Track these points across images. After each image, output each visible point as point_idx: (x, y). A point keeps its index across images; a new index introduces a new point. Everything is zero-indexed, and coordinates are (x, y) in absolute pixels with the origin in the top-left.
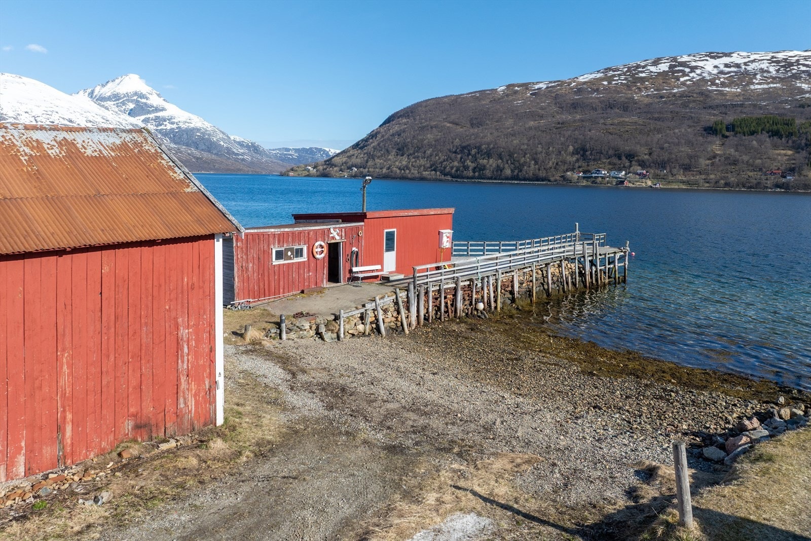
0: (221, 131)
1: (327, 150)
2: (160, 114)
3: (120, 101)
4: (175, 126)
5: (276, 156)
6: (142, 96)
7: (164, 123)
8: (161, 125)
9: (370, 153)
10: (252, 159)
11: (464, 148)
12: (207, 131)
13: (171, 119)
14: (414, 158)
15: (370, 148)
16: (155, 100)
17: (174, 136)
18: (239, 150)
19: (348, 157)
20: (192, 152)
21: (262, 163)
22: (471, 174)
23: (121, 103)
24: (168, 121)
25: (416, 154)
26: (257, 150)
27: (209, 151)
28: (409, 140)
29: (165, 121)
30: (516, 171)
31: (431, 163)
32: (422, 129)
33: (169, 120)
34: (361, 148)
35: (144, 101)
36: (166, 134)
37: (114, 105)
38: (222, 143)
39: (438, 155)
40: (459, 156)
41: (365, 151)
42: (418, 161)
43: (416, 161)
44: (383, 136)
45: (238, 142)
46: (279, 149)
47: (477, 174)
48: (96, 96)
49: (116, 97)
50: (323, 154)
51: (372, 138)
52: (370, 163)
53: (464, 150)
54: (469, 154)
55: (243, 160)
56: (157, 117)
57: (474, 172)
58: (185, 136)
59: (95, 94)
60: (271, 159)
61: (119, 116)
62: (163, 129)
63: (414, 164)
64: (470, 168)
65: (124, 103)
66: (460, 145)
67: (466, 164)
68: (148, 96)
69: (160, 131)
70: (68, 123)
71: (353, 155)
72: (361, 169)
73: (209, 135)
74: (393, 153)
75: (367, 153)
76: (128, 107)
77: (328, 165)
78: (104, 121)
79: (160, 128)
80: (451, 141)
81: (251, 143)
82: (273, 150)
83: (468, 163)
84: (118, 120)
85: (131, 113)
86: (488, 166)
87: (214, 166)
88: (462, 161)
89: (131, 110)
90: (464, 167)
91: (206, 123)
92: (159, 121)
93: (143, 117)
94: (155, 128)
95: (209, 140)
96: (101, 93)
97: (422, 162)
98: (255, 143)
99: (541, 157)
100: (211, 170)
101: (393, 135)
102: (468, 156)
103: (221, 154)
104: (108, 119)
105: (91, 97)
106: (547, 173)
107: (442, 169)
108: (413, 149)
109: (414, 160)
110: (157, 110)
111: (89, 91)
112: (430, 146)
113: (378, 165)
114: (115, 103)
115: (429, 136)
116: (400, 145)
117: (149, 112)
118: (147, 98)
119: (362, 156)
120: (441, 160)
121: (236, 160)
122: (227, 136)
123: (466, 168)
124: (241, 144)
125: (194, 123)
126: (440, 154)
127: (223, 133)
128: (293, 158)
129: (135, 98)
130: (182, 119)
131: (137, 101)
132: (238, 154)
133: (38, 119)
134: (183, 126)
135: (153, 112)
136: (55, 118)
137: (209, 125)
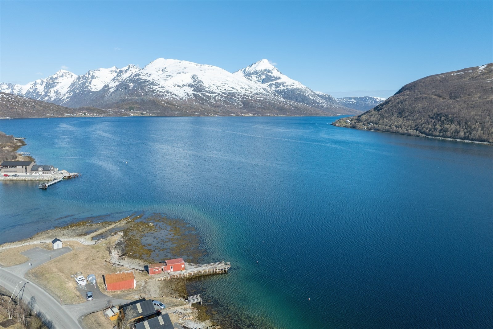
0: (310, 90)
1: (376, 98)
2: (278, 81)
3: (258, 75)
4: (285, 88)
5: (343, 104)
6: (269, 71)
7: (280, 86)
8: (278, 88)
9: (382, 115)
10: (327, 106)
11: (438, 115)
12: (302, 90)
13: (284, 84)
14: (407, 120)
16: (275, 74)
17: (285, 94)
18: (320, 101)
19: (369, 116)
20: (293, 104)
21: (333, 108)
22: (438, 134)
23: (258, 76)
24: (282, 85)
25: (408, 117)
26: (331, 100)
27: (303, 102)
28: (406, 107)
29: (280, 85)
31: (416, 124)
32: (417, 99)
33: (282, 84)
35: (270, 74)
36: (280, 92)
37: (255, 77)
38: (310, 97)
39: (421, 119)
40: (433, 121)
42: (408, 122)
45: (321, 95)
46: (345, 98)
48: (246, 73)
49: (256, 72)
50: (373, 100)
51: (386, 104)
52: (381, 121)
55: (322, 106)
56: (276, 83)
57: (440, 132)
58: (290, 93)
59: (246, 71)
60: (338, 106)
61: (257, 84)
62: (279, 90)
63: (405, 124)
64: (438, 130)
65: (260, 76)
66: (436, 113)
67: (436, 127)
68: (272, 71)
69: (277, 91)
70: (233, 90)
71: (373, 115)
72: (375, 125)
73: (303, 92)
74: (395, 116)
75: (380, 114)
76: (262, 78)
78: (249, 87)
79: (277, 89)
80: (432, 109)
81: (328, 96)
82: (342, 99)
83: (438, 126)
84: (256, 86)
85: (263, 81)
86: (449, 129)
87: (304, 112)
88: (434, 124)
89: (263, 79)
90: (434, 128)
91: (302, 85)
92: (278, 85)
93: (269, 83)
94: (275, 89)
95: (303, 95)
96: (249, 70)
97: (411, 123)
98: (330, 96)
100: (302, 114)
101: (398, 103)
102: (439, 121)
103: (310, 104)
104: (251, 86)
105: (244, 73)
107: (421, 129)
108: (408, 113)
110: (277, 79)
111: (243, 70)
112: (418, 112)
113: (385, 123)
114: (256, 76)
115: (420, 104)
116: (401, 110)
117: (272, 80)
118: (272, 73)
119: (377, 116)
120: (422, 122)
121: (318, 107)
122: (314, 93)
123: (436, 129)
124: (322, 97)
125: (295, 86)
126: (423, 119)
127: (312, 91)
128: (353, 104)
129: (266, 72)
130: (289, 84)
131: (267, 74)
132: (319, 103)
133: (219, 88)
134: (290, 88)
135: (274, 80)
136: (226, 87)
137: (304, 86)
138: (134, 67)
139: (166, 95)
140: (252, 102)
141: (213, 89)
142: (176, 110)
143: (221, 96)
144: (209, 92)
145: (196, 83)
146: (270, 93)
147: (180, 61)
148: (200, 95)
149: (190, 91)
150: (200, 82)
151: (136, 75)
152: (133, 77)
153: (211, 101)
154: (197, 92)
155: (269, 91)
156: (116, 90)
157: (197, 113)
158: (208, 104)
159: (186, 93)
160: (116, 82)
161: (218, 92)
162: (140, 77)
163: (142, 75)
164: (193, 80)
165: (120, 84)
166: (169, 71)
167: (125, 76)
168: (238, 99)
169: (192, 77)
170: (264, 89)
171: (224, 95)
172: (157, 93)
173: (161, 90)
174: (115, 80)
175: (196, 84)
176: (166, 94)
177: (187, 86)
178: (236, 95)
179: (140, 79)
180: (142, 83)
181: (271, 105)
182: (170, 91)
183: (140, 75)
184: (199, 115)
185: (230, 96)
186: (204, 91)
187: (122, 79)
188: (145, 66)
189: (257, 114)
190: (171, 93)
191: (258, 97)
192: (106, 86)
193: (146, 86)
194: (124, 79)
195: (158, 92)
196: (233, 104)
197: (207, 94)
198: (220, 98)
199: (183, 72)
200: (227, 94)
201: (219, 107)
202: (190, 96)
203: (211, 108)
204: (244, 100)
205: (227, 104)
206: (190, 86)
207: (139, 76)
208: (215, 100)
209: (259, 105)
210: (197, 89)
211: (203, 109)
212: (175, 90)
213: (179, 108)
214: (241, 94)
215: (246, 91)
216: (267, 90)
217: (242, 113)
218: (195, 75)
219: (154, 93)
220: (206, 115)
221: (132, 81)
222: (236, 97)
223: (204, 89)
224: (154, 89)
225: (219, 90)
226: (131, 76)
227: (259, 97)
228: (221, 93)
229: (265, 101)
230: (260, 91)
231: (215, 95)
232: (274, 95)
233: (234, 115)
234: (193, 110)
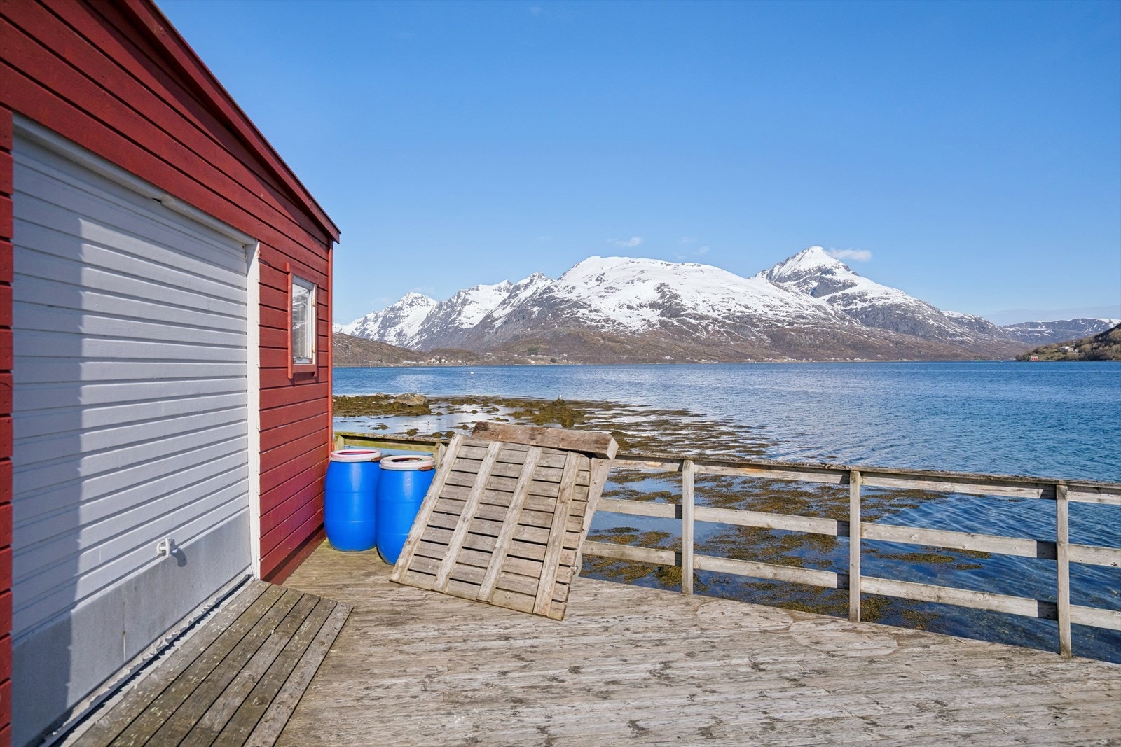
0: (929, 306)
1: (1106, 321)
2: (849, 291)
3: (802, 280)
4: (867, 304)
5: (1014, 334)
6: (829, 271)
7: (854, 301)
8: (850, 304)
10: (976, 340)
12: (909, 307)
13: (863, 295)
16: (841, 275)
17: (867, 317)
18: (957, 330)
20: (890, 336)
21: (991, 345)
23: (802, 282)
24: (859, 299)
26: (983, 327)
27: (913, 333)
29: (856, 299)
33: (860, 297)
35: (829, 276)
36: (856, 314)
37: (795, 285)
38: (931, 321)
45: (955, 319)
46: (1018, 325)
49: (796, 276)
50: (1099, 328)
55: (962, 342)
56: (845, 294)
58: (880, 315)
59: (774, 275)
60: (1006, 340)
61: (800, 298)
62: (852, 309)
65: (806, 282)
68: (834, 270)
69: (849, 312)
70: (745, 310)
73: (913, 312)
76: (810, 286)
77: (1101, 341)
78: (783, 304)
79: (849, 308)
81: (975, 319)
82: (1010, 327)
84: (799, 302)
85: (815, 293)
87: (920, 352)
89: (814, 289)
91: (907, 297)
92: (848, 299)
93: (828, 297)
94: (843, 308)
95: (912, 318)
96: (780, 272)
98: (980, 319)
100: (916, 357)
103: (930, 337)
104: (788, 302)
105: (770, 278)
110: (846, 285)
111: (768, 272)
114: (796, 282)
117: (836, 290)
118: (833, 273)
121: (952, 343)
122: (939, 312)
124: (959, 321)
125: (892, 299)
127: (933, 309)
128: (1043, 337)
129: (818, 274)
130: (876, 295)
131: (821, 278)
132: (954, 335)
133: (715, 308)
134: (878, 303)
135: (840, 289)
136: (732, 305)
137: (913, 299)
138: (543, 277)
139: (603, 327)
140: (791, 335)
141: (703, 310)
142: (624, 352)
143: (720, 322)
144: (694, 317)
145: (666, 300)
146: (831, 315)
147: (632, 259)
148: (675, 323)
149: (654, 316)
150: (676, 296)
151: (545, 292)
152: (539, 295)
153: (699, 335)
154: (669, 317)
155: (829, 310)
156: (505, 322)
157: (668, 358)
158: (693, 340)
159: (645, 320)
160: (507, 307)
161: (715, 315)
162: (552, 294)
163: (556, 289)
164: (660, 294)
165: (514, 311)
166: (610, 279)
167: (524, 295)
168: (758, 329)
169: (658, 288)
170: (819, 308)
171: (728, 321)
172: (586, 323)
173: (592, 316)
174: (505, 304)
175: (667, 302)
176: (603, 323)
177: (647, 307)
178: (754, 321)
179: (553, 298)
180: (556, 304)
181: (838, 339)
182: (611, 317)
183: (552, 291)
184: (674, 361)
185: (742, 323)
186: (683, 315)
187: (519, 302)
188: (564, 274)
189: (804, 357)
190: (614, 322)
191: (804, 324)
192: (488, 317)
193: (564, 309)
194: (521, 301)
195: (587, 321)
196: (747, 340)
197: (689, 320)
198: (718, 328)
199: (639, 279)
200: (733, 319)
201: (718, 346)
202: (654, 325)
203: (701, 348)
204: (773, 331)
205: (734, 340)
206: (653, 305)
207: (550, 293)
208: (708, 332)
209: (808, 339)
210: (669, 312)
211: (682, 350)
212: (622, 316)
213: (629, 347)
214: (764, 319)
215: (777, 312)
216: (825, 309)
217: (769, 356)
218: (663, 284)
219: (579, 322)
220: (688, 361)
221: (536, 302)
222: (753, 325)
223: (684, 310)
224: (579, 314)
225: (717, 312)
226: (535, 293)
227: (808, 323)
228: (720, 318)
229: (822, 331)
230: (808, 312)
231: (707, 321)
232: (843, 319)
233: (752, 361)
234: (660, 351)
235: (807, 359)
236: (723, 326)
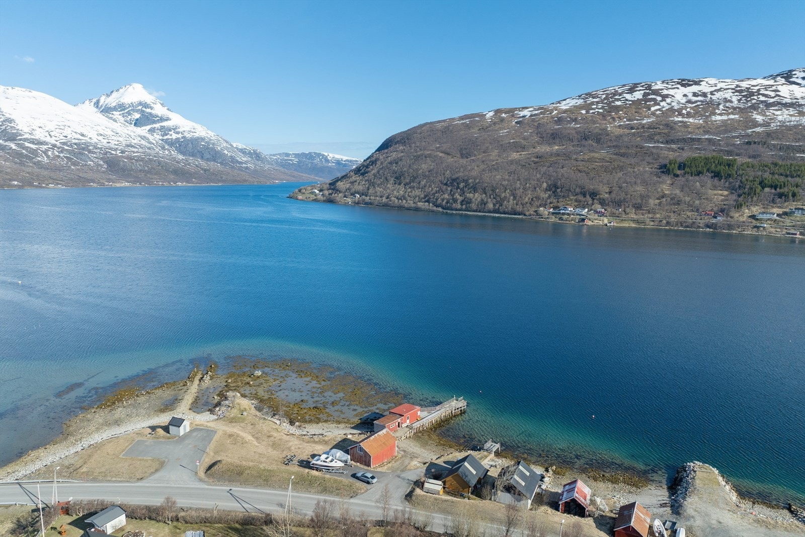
0: (224, 140)
1: (326, 154)
2: (165, 124)
3: (126, 111)
4: (180, 136)
5: (277, 162)
6: (146, 106)
7: (170, 133)
8: (167, 135)
9: (371, 180)
10: (255, 167)
11: (454, 180)
12: (211, 140)
13: (176, 128)
14: (410, 188)
15: (370, 175)
16: (159, 110)
17: (180, 146)
18: (243, 159)
19: (351, 183)
20: (199, 164)
21: (265, 171)
22: (459, 206)
23: (127, 113)
24: (173, 131)
25: (412, 184)
26: (259, 157)
27: (214, 161)
28: (405, 169)
29: (170, 131)
30: (498, 205)
31: (425, 193)
32: (417, 158)
33: (174, 129)
34: (363, 174)
35: (148, 110)
36: (171, 143)
37: (120, 115)
38: (226, 152)
39: (431, 186)
40: (449, 189)
41: (366, 178)
42: (413, 192)
43: (411, 192)
44: (382, 163)
45: (241, 149)
46: (280, 154)
47: (464, 207)
48: (102, 106)
49: (121, 107)
50: (322, 158)
51: (372, 165)
52: (371, 191)
53: (453, 182)
54: (458, 188)
55: (247, 168)
56: (162, 126)
57: (462, 205)
58: (190, 145)
59: (100, 104)
60: (273, 167)
61: (127, 128)
62: (168, 139)
63: (410, 194)
64: (459, 202)
65: (129, 113)
66: (450, 177)
67: (455, 197)
68: (152, 105)
69: (166, 141)
70: (81, 137)
71: (356, 181)
72: (364, 196)
73: (213, 144)
74: (391, 182)
75: (368, 180)
76: (133, 117)
78: (114, 134)
79: (165, 137)
80: (442, 172)
81: (253, 150)
82: (274, 155)
83: (457, 196)
84: (127, 132)
85: (137, 123)
86: (473, 200)
87: (222, 178)
88: (452, 194)
89: (137, 120)
90: (453, 199)
91: (209, 132)
92: (165, 131)
93: (148, 127)
94: (161, 138)
95: (213, 149)
96: (106, 102)
97: (417, 192)
98: (257, 150)
99: (519, 192)
100: (219, 181)
101: (391, 163)
102: (457, 189)
103: (226, 163)
104: (118, 132)
105: (97, 107)
106: (523, 208)
107: (435, 200)
108: (409, 178)
109: (410, 190)
110: (162, 119)
111: (94, 100)
112: (425, 176)
113: (378, 194)
114: (121, 112)
115: (423, 165)
116: (397, 173)
117: (154, 122)
118: (152, 108)
119: (364, 183)
120: (434, 191)
121: (240, 169)
122: (230, 144)
123: (455, 201)
124: (243, 151)
125: (198, 133)
126: (433, 186)
127: (227, 142)
128: (293, 164)
129: (140, 107)
130: (187, 129)
131: (143, 111)
132: (241, 163)
133: (52, 134)
134: (188, 136)
135: (158, 121)
136: (67, 132)
137: (213, 133)
140: (124, 162)
141: (40, 135)
143: (58, 148)
144: (32, 142)
146: (153, 144)
148: (13, 146)
150: (10, 121)
153: (39, 159)
154: (6, 141)
155: (151, 140)
157: (16, 183)
158: (35, 164)
161: (52, 141)
168: (95, 155)
170: (143, 138)
171: (66, 147)
175: (2, 126)
178: (91, 148)
181: (162, 166)
184: (22, 186)
185: (80, 150)
186: (20, 140)
189: (138, 182)
191: (134, 152)
196: (86, 165)
197: (27, 144)
198: (57, 154)
200: (71, 146)
201: (60, 171)
203: (46, 173)
204: (108, 158)
205: (74, 164)
208: (48, 157)
209: (139, 165)
210: (5, 136)
211: (28, 175)
214: (100, 146)
215: (110, 141)
216: (148, 139)
217: (109, 180)
220: (36, 186)
222: (90, 152)
223: (21, 135)
225: (54, 138)
227: (137, 152)
228: (58, 144)
229: (149, 159)
230: (135, 142)
231: (46, 147)
232: (163, 148)
233: (95, 185)
234: (5, 176)
235: (140, 184)
236: (62, 152)
